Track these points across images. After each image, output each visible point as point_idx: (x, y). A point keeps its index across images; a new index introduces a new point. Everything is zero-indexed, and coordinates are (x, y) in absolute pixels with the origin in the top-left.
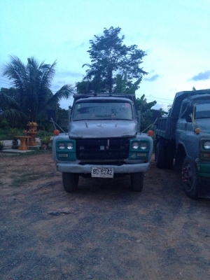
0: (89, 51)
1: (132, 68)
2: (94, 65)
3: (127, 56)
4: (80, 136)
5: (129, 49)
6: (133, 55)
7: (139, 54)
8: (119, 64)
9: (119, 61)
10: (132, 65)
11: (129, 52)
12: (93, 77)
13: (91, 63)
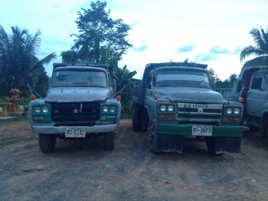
0: (77, 22)
1: (118, 40)
2: (82, 36)
3: (113, 28)
4: (55, 100)
5: (115, 23)
6: (119, 28)
7: (124, 28)
8: (106, 36)
9: (106, 33)
10: (118, 37)
11: (115, 25)
12: (81, 46)
13: (79, 34)
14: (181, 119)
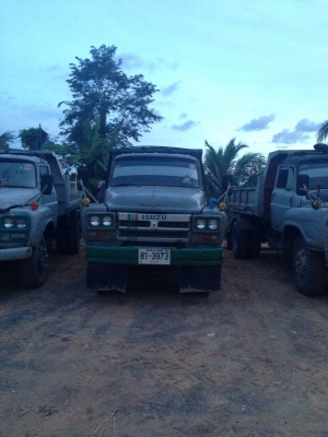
0: (69, 81)
1: (138, 109)
2: (76, 103)
3: (129, 90)
5: (132, 81)
6: (138, 90)
7: (147, 90)
8: (116, 102)
9: (116, 98)
10: (137, 104)
11: (131, 85)
12: (75, 121)
14: (125, 238)
